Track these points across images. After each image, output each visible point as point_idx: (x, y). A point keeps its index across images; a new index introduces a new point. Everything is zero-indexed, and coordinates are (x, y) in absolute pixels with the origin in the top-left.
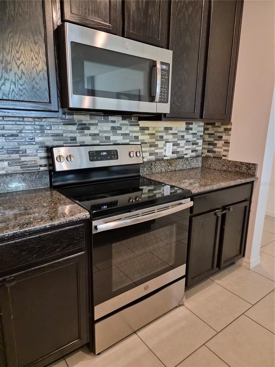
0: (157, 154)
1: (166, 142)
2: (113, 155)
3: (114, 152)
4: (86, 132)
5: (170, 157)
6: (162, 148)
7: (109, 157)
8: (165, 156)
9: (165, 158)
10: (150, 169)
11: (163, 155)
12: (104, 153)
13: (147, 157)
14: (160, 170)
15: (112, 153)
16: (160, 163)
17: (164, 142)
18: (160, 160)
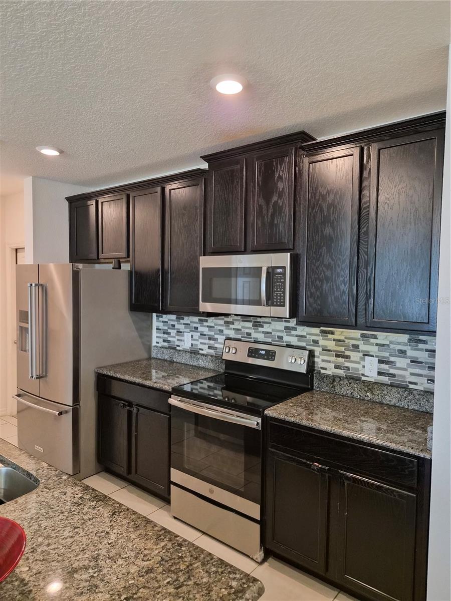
0: (348, 368)
1: (364, 355)
2: (270, 355)
3: (273, 353)
4: (260, 329)
5: (375, 380)
6: (358, 363)
7: (266, 357)
8: (363, 375)
9: (363, 378)
10: (331, 386)
11: (361, 372)
12: (263, 352)
13: (331, 369)
14: (349, 392)
15: (271, 353)
16: (350, 383)
17: (361, 355)
18: (354, 379)
